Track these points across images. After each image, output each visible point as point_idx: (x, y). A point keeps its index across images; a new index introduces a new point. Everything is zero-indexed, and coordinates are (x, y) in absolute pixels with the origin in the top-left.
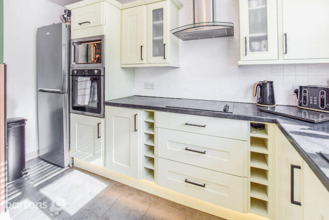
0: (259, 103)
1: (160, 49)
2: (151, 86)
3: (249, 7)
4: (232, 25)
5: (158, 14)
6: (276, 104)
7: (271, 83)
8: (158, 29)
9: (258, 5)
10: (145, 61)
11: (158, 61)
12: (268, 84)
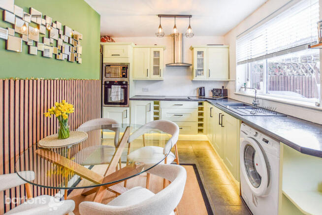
0: (199, 96)
1: (157, 71)
2: (147, 90)
3: (197, 57)
4: (192, 64)
5: (157, 53)
6: (206, 95)
7: (204, 88)
8: (157, 61)
9: (200, 57)
10: (149, 77)
11: (156, 77)
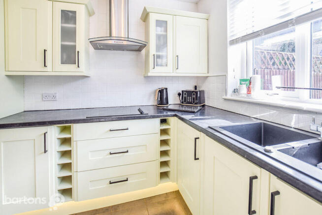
0: (159, 104)
3: (156, 31)
4: (146, 43)
5: (68, 16)
6: (169, 103)
9: (161, 31)
10: (49, 68)
11: (69, 70)
12: (165, 90)
